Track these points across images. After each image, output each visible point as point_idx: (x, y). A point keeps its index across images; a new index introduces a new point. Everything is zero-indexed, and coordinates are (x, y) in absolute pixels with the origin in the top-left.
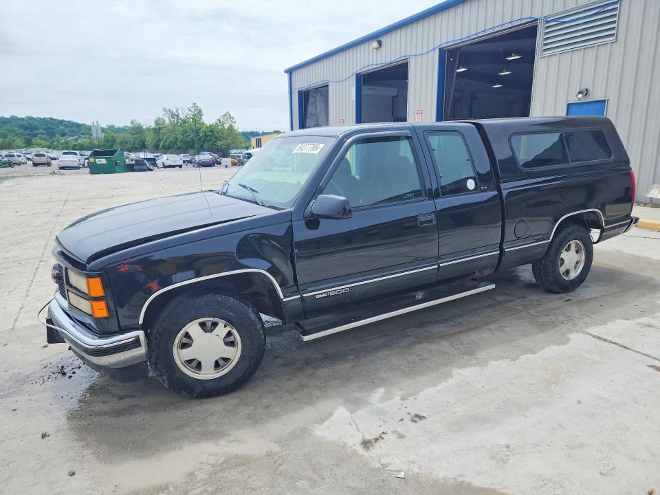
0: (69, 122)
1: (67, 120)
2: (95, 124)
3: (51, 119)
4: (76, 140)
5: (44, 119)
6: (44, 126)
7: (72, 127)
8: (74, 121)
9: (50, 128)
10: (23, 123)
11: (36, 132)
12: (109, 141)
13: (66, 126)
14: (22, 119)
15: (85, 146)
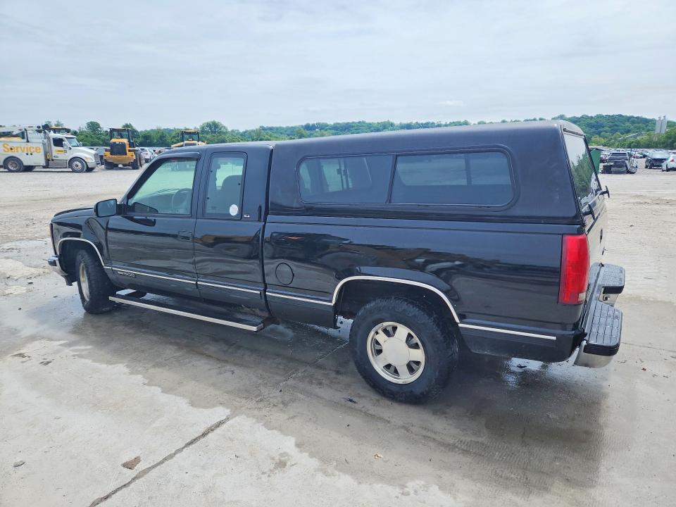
0: (638, 118)
1: (635, 116)
2: (662, 118)
3: (620, 116)
4: (635, 137)
5: (613, 116)
6: (610, 124)
7: (639, 123)
8: (643, 117)
9: (616, 125)
10: (592, 122)
11: (601, 129)
12: (670, 138)
13: (633, 122)
14: (592, 117)
15: (642, 143)
